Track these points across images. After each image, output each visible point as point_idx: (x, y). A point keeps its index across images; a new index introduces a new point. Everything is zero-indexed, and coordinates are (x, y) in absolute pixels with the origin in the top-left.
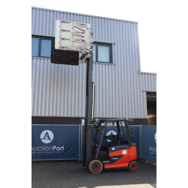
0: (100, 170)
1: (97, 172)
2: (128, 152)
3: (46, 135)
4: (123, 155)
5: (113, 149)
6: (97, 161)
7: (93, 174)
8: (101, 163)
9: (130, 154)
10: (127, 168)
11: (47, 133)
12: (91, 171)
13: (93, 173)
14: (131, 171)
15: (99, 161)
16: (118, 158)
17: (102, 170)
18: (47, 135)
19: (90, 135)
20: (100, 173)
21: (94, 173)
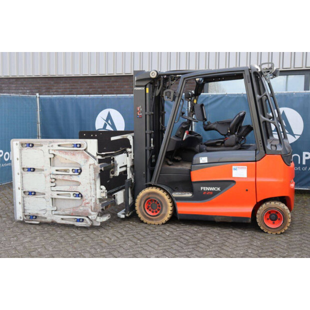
0: (164, 215)
1: (156, 220)
2: (253, 173)
3: (107, 121)
4: (233, 182)
5: (201, 162)
6: (154, 190)
7: (146, 223)
8: (166, 198)
9: (257, 180)
10: (247, 218)
11: (109, 117)
12: (140, 215)
13: (145, 221)
14: (262, 231)
15: (161, 192)
16: (219, 189)
17: (169, 216)
18: (109, 122)
19: (141, 117)
20: (163, 224)
21: (149, 222)
